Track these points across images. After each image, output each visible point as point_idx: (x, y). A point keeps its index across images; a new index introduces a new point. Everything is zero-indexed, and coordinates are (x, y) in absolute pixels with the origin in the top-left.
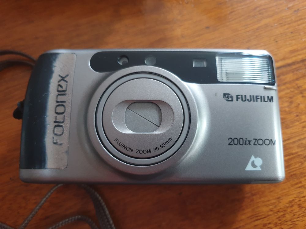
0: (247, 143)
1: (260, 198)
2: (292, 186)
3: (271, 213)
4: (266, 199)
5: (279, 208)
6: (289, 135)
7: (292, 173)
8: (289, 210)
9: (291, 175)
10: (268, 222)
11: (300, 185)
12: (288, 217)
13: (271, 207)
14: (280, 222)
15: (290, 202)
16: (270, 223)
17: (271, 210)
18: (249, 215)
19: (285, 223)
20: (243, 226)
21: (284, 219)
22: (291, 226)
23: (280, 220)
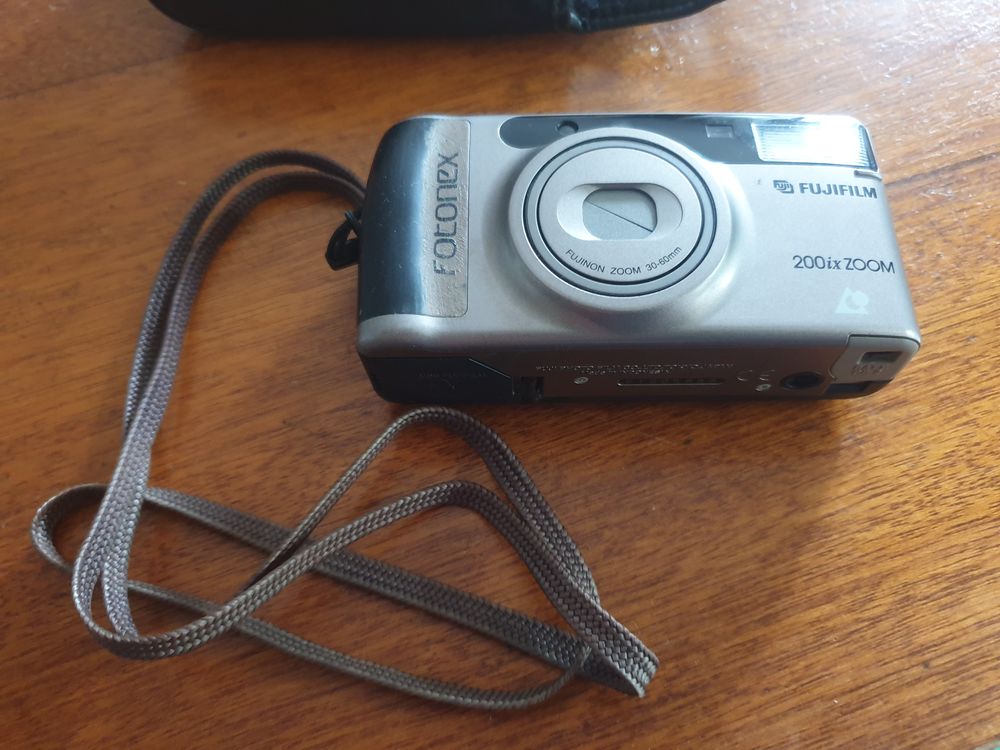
0: (833, 264)
1: (876, 448)
2: (948, 421)
3: (905, 480)
4: (891, 450)
5: (923, 469)
6: (926, 319)
7: (942, 396)
8: (947, 472)
9: (942, 400)
10: (902, 500)
11: (965, 419)
12: (947, 487)
13: (904, 467)
14: (929, 499)
15: (948, 455)
16: (905, 502)
17: (905, 474)
18: (855, 485)
19: (942, 502)
20: (844, 509)
21: (938, 492)
22: (958, 507)
23: (930, 495)
